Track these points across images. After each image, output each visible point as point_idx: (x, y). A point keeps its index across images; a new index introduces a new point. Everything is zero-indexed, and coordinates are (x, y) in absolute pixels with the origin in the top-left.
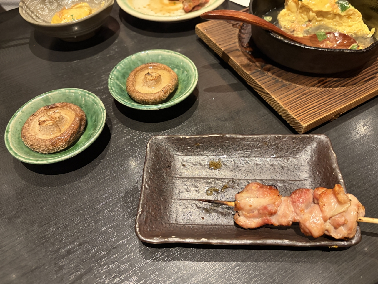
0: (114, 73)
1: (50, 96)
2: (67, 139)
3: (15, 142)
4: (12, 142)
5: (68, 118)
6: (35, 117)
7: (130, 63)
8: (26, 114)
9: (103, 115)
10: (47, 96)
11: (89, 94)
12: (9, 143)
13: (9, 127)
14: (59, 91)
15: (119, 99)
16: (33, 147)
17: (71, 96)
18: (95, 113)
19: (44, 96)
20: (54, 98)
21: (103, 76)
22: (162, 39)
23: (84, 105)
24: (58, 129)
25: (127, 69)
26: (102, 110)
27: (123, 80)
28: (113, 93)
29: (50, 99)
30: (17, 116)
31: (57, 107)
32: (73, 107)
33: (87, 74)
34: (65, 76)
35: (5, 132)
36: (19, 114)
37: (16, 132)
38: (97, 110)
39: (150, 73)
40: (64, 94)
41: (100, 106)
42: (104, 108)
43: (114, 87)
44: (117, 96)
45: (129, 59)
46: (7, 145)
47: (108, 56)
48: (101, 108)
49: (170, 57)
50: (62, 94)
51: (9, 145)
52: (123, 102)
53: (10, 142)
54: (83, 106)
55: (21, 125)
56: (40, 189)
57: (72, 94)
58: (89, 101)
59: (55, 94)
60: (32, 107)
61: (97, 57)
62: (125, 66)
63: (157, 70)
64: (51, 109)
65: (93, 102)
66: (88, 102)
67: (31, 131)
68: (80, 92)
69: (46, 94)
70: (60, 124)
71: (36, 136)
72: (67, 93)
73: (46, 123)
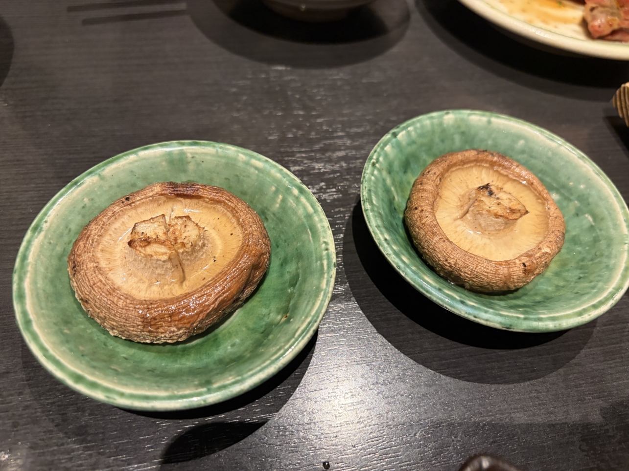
0: (388, 148)
1: (189, 155)
2: (192, 320)
3: (47, 269)
4: (36, 270)
5: (219, 243)
6: (128, 207)
7: (433, 132)
8: (111, 187)
9: (325, 281)
10: (182, 153)
11: (301, 191)
12: (25, 273)
13: (45, 214)
14: (220, 150)
15: (386, 245)
16: (88, 306)
17: (248, 177)
18: (299, 256)
19: (174, 148)
20: (198, 164)
21: (340, 134)
22: (511, 84)
23: (274, 214)
24: (178, 274)
25: (422, 145)
26: (325, 262)
27: (401, 174)
28: (371, 214)
29: (188, 163)
30: (84, 186)
31: (199, 197)
32: (242, 216)
33: (301, 113)
34: (245, 98)
35: (26, 230)
36: (88, 181)
37: (61, 236)
38: (311, 253)
39: (493, 188)
40: (230, 164)
41: (324, 246)
42: (334, 260)
43: (376, 194)
44: (382, 234)
45: (435, 121)
46: (15, 278)
47: (364, 81)
48: (325, 253)
49: (550, 154)
50: (223, 161)
51: (21, 279)
52: (397, 260)
53: (29, 268)
54: (270, 216)
55: (84, 216)
56: (63, 444)
57: (252, 170)
58: (295, 213)
59: (206, 154)
60: (132, 172)
61: (339, 75)
62: (421, 135)
63: (505, 179)
64: (180, 199)
65: (304, 220)
66: (290, 212)
67: (102, 250)
68: (278, 175)
69: (183, 144)
70: (188, 262)
71: (110, 275)
72: (240, 164)
73: (149, 250)
